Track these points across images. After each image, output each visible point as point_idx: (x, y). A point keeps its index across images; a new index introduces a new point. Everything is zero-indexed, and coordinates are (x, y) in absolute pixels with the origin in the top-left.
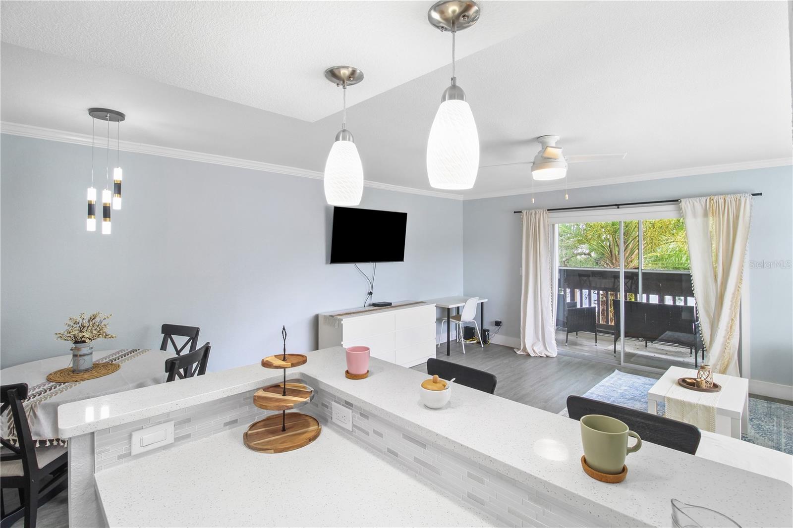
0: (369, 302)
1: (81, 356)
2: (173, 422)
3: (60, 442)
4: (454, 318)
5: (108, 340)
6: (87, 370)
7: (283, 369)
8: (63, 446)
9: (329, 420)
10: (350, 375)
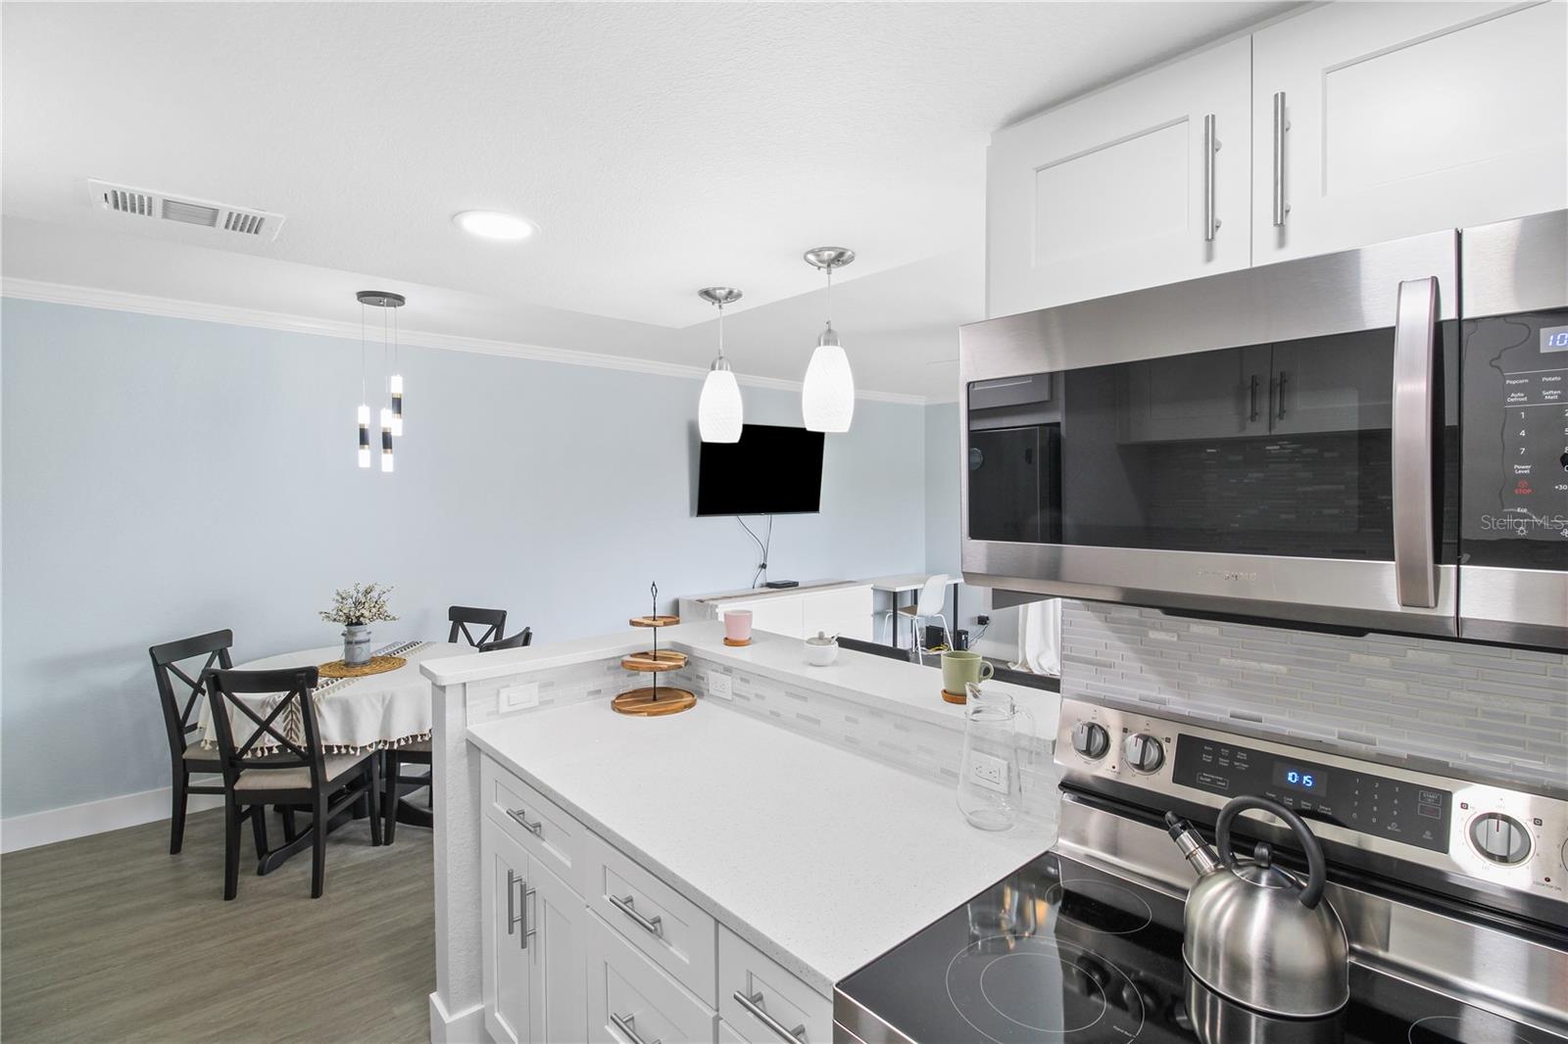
0: (761, 580)
1: (357, 643)
2: (537, 684)
3: (350, 749)
4: (905, 610)
5: (389, 623)
6: (364, 664)
7: (652, 628)
8: (355, 755)
9: (706, 693)
10: (729, 642)
